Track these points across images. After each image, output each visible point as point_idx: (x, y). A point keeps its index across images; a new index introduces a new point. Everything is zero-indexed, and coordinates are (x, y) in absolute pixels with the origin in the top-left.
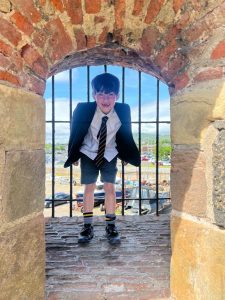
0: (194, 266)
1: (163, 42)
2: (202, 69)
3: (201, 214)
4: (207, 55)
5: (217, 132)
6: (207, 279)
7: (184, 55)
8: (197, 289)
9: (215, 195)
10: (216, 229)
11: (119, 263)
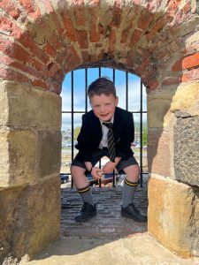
0: (162, 210)
1: (141, 60)
2: (167, 78)
3: (167, 174)
4: (169, 69)
5: (176, 119)
6: (171, 217)
7: (155, 68)
8: (165, 225)
9: (175, 160)
10: (176, 182)
11: (111, 217)
